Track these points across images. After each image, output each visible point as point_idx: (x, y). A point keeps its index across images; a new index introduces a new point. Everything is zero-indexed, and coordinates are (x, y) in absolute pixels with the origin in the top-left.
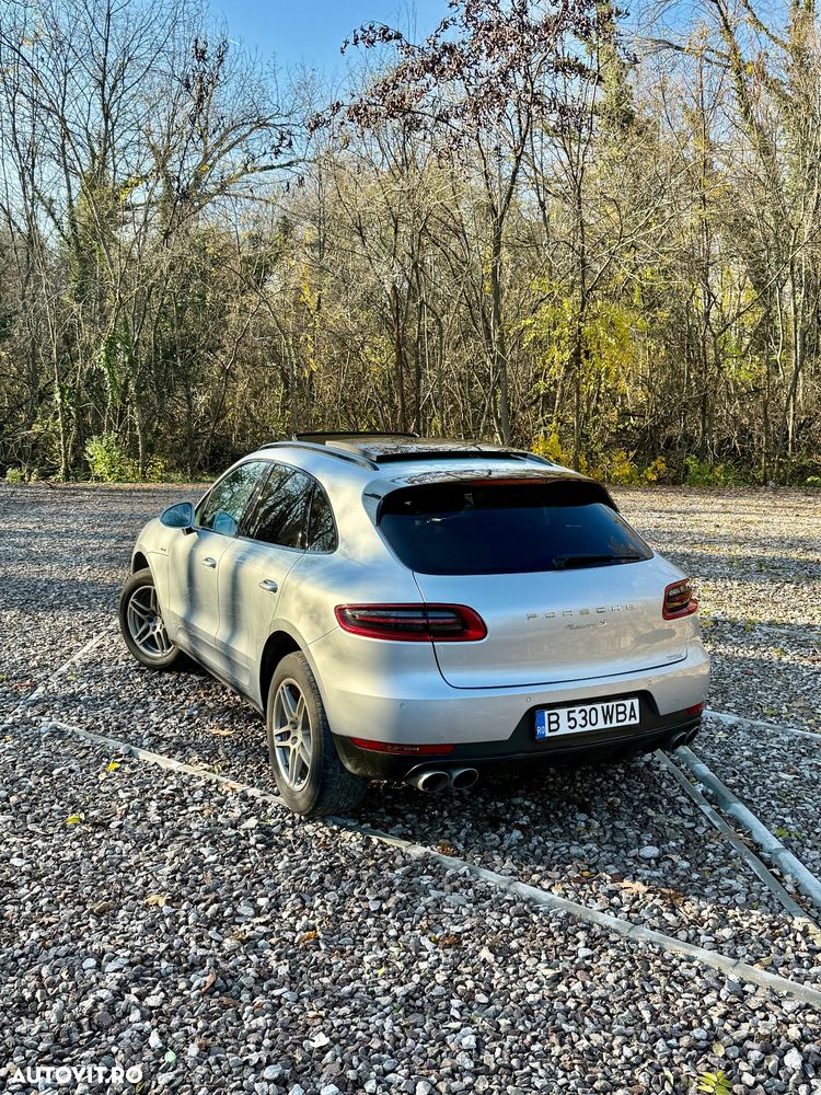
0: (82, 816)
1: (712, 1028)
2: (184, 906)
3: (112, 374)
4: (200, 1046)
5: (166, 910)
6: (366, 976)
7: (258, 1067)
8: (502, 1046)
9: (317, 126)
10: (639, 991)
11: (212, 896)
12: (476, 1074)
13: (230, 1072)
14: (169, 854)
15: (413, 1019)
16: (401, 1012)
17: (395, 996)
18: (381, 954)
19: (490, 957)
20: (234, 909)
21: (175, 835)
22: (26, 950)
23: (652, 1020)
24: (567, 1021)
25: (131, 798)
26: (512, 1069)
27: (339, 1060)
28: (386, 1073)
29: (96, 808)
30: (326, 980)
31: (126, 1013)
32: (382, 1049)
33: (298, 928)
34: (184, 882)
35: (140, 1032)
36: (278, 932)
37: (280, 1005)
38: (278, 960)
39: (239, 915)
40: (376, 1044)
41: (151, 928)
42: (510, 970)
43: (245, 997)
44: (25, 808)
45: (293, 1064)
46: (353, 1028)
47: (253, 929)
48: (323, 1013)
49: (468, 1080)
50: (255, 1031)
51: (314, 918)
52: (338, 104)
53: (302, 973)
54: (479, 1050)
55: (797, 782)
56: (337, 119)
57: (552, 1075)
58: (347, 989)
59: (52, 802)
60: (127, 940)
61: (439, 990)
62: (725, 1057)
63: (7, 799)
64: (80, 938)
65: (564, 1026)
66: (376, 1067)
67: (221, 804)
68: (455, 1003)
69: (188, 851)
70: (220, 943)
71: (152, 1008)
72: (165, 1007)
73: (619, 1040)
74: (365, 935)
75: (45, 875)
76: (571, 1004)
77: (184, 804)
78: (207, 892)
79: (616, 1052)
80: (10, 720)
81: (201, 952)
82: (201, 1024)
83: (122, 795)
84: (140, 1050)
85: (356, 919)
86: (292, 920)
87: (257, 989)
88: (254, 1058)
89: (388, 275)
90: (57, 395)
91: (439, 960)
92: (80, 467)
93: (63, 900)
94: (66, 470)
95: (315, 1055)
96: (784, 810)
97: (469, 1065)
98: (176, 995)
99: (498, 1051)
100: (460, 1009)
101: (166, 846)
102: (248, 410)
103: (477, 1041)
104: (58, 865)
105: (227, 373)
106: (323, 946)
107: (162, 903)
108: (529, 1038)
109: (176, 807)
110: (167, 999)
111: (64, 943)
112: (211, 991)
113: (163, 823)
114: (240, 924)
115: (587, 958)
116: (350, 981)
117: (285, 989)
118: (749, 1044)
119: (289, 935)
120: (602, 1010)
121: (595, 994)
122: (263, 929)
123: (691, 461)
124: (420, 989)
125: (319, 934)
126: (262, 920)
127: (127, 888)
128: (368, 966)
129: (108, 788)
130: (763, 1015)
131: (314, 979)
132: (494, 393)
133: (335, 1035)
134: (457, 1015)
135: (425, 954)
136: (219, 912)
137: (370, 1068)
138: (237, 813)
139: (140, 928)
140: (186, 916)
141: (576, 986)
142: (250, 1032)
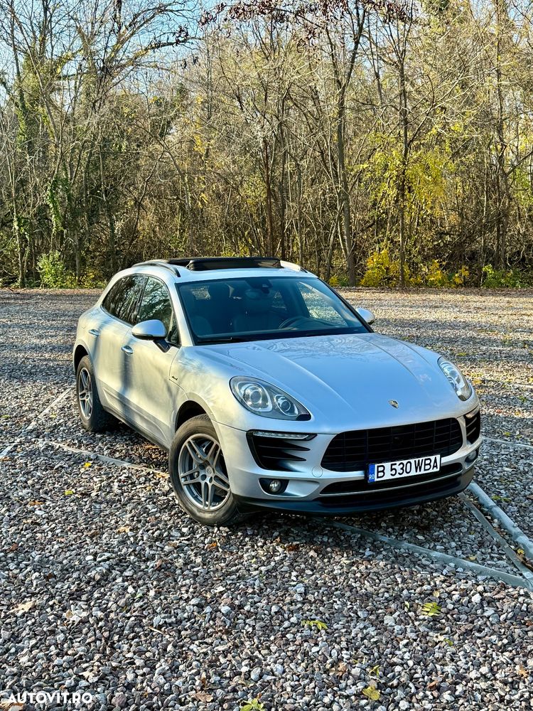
0: (74, 490)
1: (436, 586)
2: (141, 532)
3: (55, 208)
4: (156, 592)
5: (130, 534)
6: (245, 563)
7: (187, 600)
8: (319, 592)
9: (207, 21)
10: (397, 570)
11: (155, 528)
12: (304, 604)
13: (172, 602)
14: (128, 508)
15: (270, 580)
16: (264, 578)
17: (261, 572)
18: (253, 554)
19: (315, 555)
20: (169, 533)
21: (130, 499)
22: (53, 553)
23: (402, 582)
24: (355, 582)
25: (102, 481)
26: (323, 601)
27: (231, 597)
28: (255, 603)
29: (81, 486)
30: (223, 565)
31: (114, 579)
32: (254, 593)
33: (206, 542)
34: (139, 521)
35: (123, 587)
36: (195, 544)
37: (198, 575)
38: (196, 556)
39: (172, 536)
40: (250, 590)
41: (123, 542)
42: (326, 560)
43: (178, 572)
44: (38, 487)
45: (206, 600)
46: (238, 584)
47: (180, 542)
48: (222, 578)
49: (299, 605)
50: (185, 586)
51: (215, 537)
52: (222, 4)
53: (209, 561)
54: (305, 594)
55: (514, 472)
56: (221, 16)
57: (345, 604)
58: (234, 568)
59: (54, 484)
60: (109, 548)
61: (285, 568)
62: (440, 598)
63: (26, 482)
64: (82, 547)
65: (353, 584)
66: (250, 600)
67: (156, 484)
68: (294, 573)
69: (140, 507)
70: (162, 549)
71: (127, 577)
72: (135, 576)
73: (383, 590)
74: (245, 545)
75: (57, 519)
76: (358, 575)
77: (133, 484)
78: (152, 526)
79: (380, 595)
80: (18, 440)
81: (152, 552)
82: (155, 583)
83: (95, 479)
84: (123, 594)
85: (239, 538)
86: (202, 538)
87: (184, 568)
88: (185, 596)
89: (260, 132)
90: (15, 224)
91: (286, 556)
92: (32, 277)
93: (70, 530)
94: (23, 279)
95: (218, 595)
96: (501, 487)
97: (300, 599)
98: (141, 571)
99: (316, 594)
100: (297, 576)
101: (126, 505)
102: (154, 232)
103: (305, 590)
104: (64, 514)
105: (138, 204)
106: (220, 550)
107: (127, 530)
108: (333, 588)
109: (130, 486)
110: (135, 573)
111: (74, 550)
112: (160, 569)
113: (123, 494)
114: (173, 540)
115: (370, 556)
116: (236, 565)
117: (200, 568)
118: (454, 592)
119: (201, 545)
120: (375, 578)
121: (372, 571)
122: (187, 542)
123: (488, 269)
124: (275, 569)
125: (219, 544)
126: (185, 538)
127: (106, 524)
128: (246, 559)
129: (86, 476)
130: (465, 581)
131: (216, 564)
132: (340, 219)
133: (228, 587)
134: (295, 579)
135: (278, 554)
136: (161, 534)
137: (247, 601)
138: (167, 488)
139: (116, 543)
140: (142, 537)
141: (362, 568)
142: (182, 586)
